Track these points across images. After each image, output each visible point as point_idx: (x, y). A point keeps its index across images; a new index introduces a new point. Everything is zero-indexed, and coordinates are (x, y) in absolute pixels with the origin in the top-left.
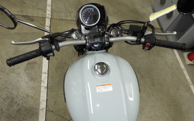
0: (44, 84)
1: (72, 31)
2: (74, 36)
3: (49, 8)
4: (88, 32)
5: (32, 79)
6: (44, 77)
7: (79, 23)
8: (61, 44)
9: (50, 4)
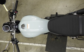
0: (33, 44)
1: (11, 34)
2: (13, 34)
3: (5, 42)
4: (12, 29)
5: (31, 49)
6: (31, 44)
7: (9, 32)
8: (15, 38)
9: (3, 41)
